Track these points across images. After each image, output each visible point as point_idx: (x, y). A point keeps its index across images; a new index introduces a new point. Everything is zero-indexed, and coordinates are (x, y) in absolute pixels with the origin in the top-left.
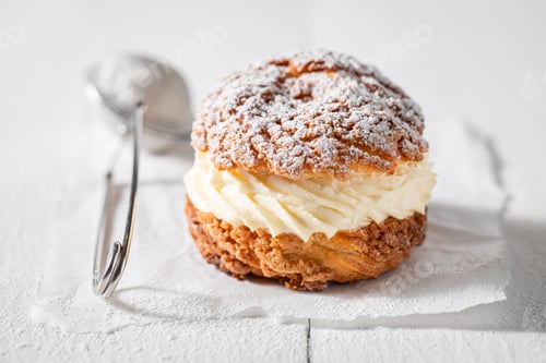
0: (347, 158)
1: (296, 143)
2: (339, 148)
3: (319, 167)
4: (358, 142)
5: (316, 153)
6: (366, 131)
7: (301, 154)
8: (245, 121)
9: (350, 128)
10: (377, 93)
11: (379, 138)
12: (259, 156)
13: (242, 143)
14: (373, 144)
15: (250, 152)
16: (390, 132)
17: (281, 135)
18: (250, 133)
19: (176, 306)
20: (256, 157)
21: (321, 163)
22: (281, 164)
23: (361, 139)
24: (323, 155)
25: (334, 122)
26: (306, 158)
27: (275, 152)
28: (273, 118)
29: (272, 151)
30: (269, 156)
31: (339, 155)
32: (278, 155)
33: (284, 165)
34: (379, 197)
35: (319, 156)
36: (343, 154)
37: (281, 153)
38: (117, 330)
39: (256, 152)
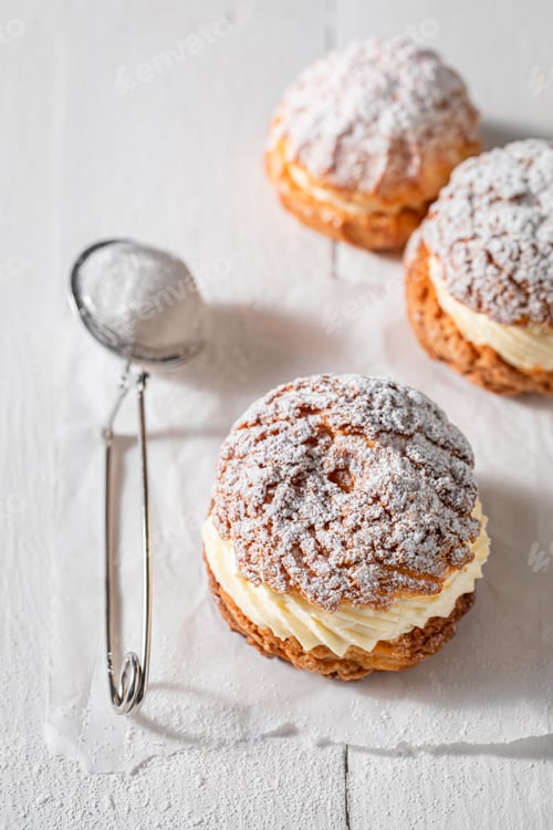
0: (389, 589)
1: (332, 573)
2: (380, 579)
3: (358, 602)
4: (402, 567)
5: (355, 586)
6: (411, 555)
7: (338, 588)
8: (274, 529)
9: (393, 549)
10: (422, 472)
11: (425, 561)
12: (291, 582)
13: (272, 562)
14: (419, 569)
15: (280, 576)
16: (438, 549)
17: (316, 559)
18: (280, 551)
19: (202, 720)
20: (287, 584)
21: (361, 599)
22: (316, 597)
23: (405, 564)
24: (362, 590)
25: (376, 543)
26: (343, 592)
27: (309, 582)
28: (306, 524)
29: (305, 581)
30: (303, 586)
31: (381, 585)
32: (312, 587)
33: (320, 599)
34: (424, 609)
35: (359, 589)
36: (385, 585)
37: (316, 583)
38: (141, 766)
39: (288, 578)
